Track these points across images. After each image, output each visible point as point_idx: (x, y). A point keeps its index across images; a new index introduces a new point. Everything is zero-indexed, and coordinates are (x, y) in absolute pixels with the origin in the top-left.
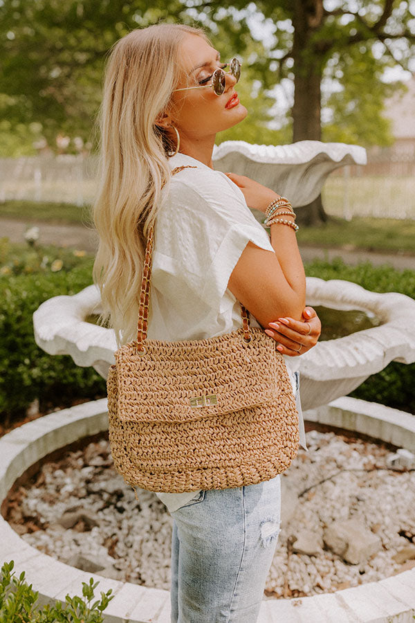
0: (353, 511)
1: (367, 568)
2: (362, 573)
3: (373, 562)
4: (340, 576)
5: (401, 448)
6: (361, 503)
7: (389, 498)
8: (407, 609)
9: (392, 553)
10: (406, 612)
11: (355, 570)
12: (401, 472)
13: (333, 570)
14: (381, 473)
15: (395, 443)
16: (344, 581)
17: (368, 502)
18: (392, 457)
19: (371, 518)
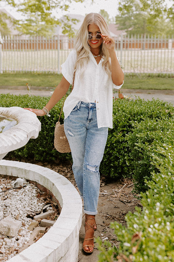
0: (5, 213)
1: (19, 237)
2: (17, 240)
3: (20, 234)
4: (9, 245)
5: (18, 177)
6: (8, 208)
7: (19, 202)
8: (53, 250)
9: (27, 226)
10: (52, 252)
11: (14, 239)
12: (20, 188)
13: (4, 243)
14: (10, 191)
15: (14, 175)
16: (11, 246)
17: (11, 206)
18: (13, 182)
19: (14, 213)
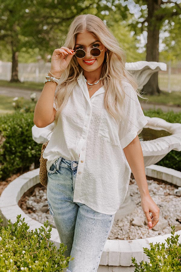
1: (161, 232)
2: (159, 234)
3: (164, 230)
4: (150, 235)
5: (180, 187)
6: (161, 208)
7: (173, 206)
11: (157, 233)
12: (179, 196)
13: (147, 232)
14: (171, 197)
15: (178, 185)
17: (164, 207)
18: (176, 190)
19: (165, 213)
